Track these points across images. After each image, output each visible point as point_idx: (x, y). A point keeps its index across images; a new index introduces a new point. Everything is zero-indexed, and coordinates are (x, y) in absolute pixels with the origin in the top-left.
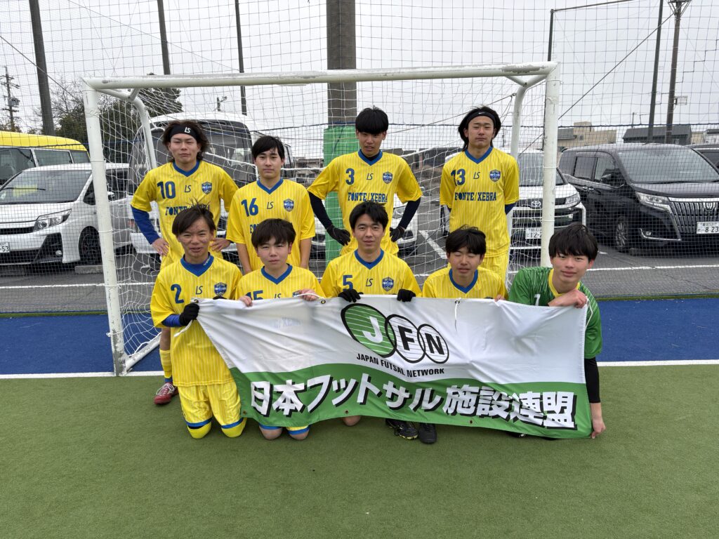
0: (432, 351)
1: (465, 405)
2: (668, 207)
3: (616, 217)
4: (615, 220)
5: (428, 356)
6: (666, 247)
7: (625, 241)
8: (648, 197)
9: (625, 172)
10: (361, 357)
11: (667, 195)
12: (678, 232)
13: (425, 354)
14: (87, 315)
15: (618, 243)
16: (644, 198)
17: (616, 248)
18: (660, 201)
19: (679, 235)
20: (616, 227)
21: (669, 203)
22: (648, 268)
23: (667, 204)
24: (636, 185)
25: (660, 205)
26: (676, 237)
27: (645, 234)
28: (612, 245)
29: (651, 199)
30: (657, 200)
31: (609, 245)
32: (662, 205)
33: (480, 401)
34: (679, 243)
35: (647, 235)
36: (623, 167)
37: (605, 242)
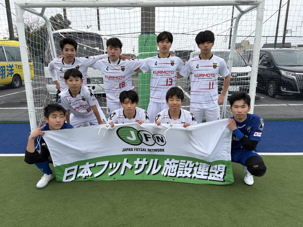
0: (159, 141)
1: (172, 171)
2: (294, 77)
3: (269, 81)
4: (269, 82)
5: (157, 143)
6: (293, 95)
7: (273, 92)
8: (285, 72)
9: (274, 61)
10: (125, 150)
11: (295, 72)
12: (298, 88)
13: (155, 142)
14: (24, 123)
15: (269, 93)
16: (283, 73)
17: (268, 96)
18: (291, 74)
19: (299, 90)
20: (269, 86)
21: (295, 75)
22: (286, 105)
23: (294, 75)
24: (279, 67)
25: (291, 76)
26: (298, 91)
27: (283, 89)
28: (267, 94)
29: (287, 73)
30: (290, 74)
31: (265, 94)
32: (292, 76)
33: (179, 169)
34: (299, 94)
35: (284, 90)
36: (273, 59)
37: (263, 93)
